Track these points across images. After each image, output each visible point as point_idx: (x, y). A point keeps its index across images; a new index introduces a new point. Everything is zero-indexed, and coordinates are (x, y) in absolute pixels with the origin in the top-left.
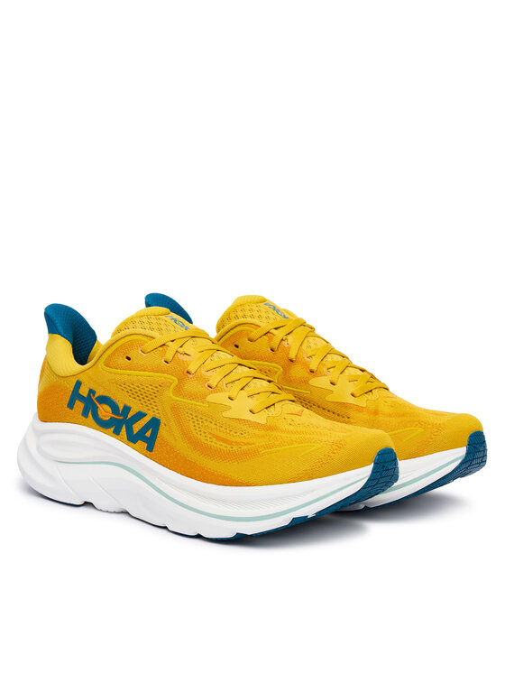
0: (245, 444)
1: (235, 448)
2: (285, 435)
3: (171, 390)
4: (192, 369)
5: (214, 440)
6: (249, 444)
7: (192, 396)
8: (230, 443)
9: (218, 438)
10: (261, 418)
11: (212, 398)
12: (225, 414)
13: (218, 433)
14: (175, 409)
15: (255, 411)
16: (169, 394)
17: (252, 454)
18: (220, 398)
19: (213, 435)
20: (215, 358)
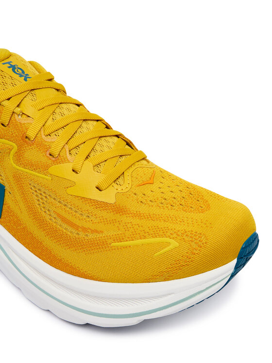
0: (93, 231)
1: (82, 235)
2: (136, 221)
3: (11, 156)
4: (31, 134)
5: (59, 221)
6: (96, 231)
7: (34, 166)
8: (77, 227)
9: (64, 220)
10: (109, 196)
11: (54, 169)
12: (69, 191)
13: (63, 213)
14: (18, 178)
15: (101, 187)
16: (10, 161)
17: (101, 245)
18: (63, 170)
19: (59, 215)
20: (58, 117)
